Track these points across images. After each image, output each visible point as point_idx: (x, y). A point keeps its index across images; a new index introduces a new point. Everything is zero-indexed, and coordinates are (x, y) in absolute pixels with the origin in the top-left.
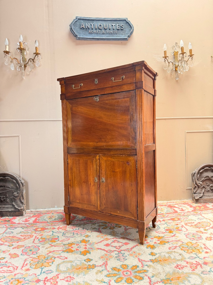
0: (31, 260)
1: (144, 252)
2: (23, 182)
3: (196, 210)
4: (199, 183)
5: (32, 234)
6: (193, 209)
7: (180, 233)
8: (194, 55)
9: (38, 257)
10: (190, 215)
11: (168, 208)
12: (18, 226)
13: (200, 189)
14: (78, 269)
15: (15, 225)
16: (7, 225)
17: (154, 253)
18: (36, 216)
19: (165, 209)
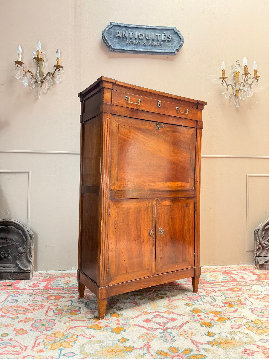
0: (44, 338)
1: (198, 332)
2: (32, 233)
3: (261, 279)
4: (264, 243)
5: (44, 304)
6: (257, 277)
7: (243, 308)
8: (259, 77)
9: (54, 334)
10: (254, 285)
11: (224, 275)
12: (24, 292)
13: (265, 251)
14: (111, 352)
15: (20, 290)
16: (8, 291)
17: (212, 333)
18: (47, 280)
19: (220, 276)
